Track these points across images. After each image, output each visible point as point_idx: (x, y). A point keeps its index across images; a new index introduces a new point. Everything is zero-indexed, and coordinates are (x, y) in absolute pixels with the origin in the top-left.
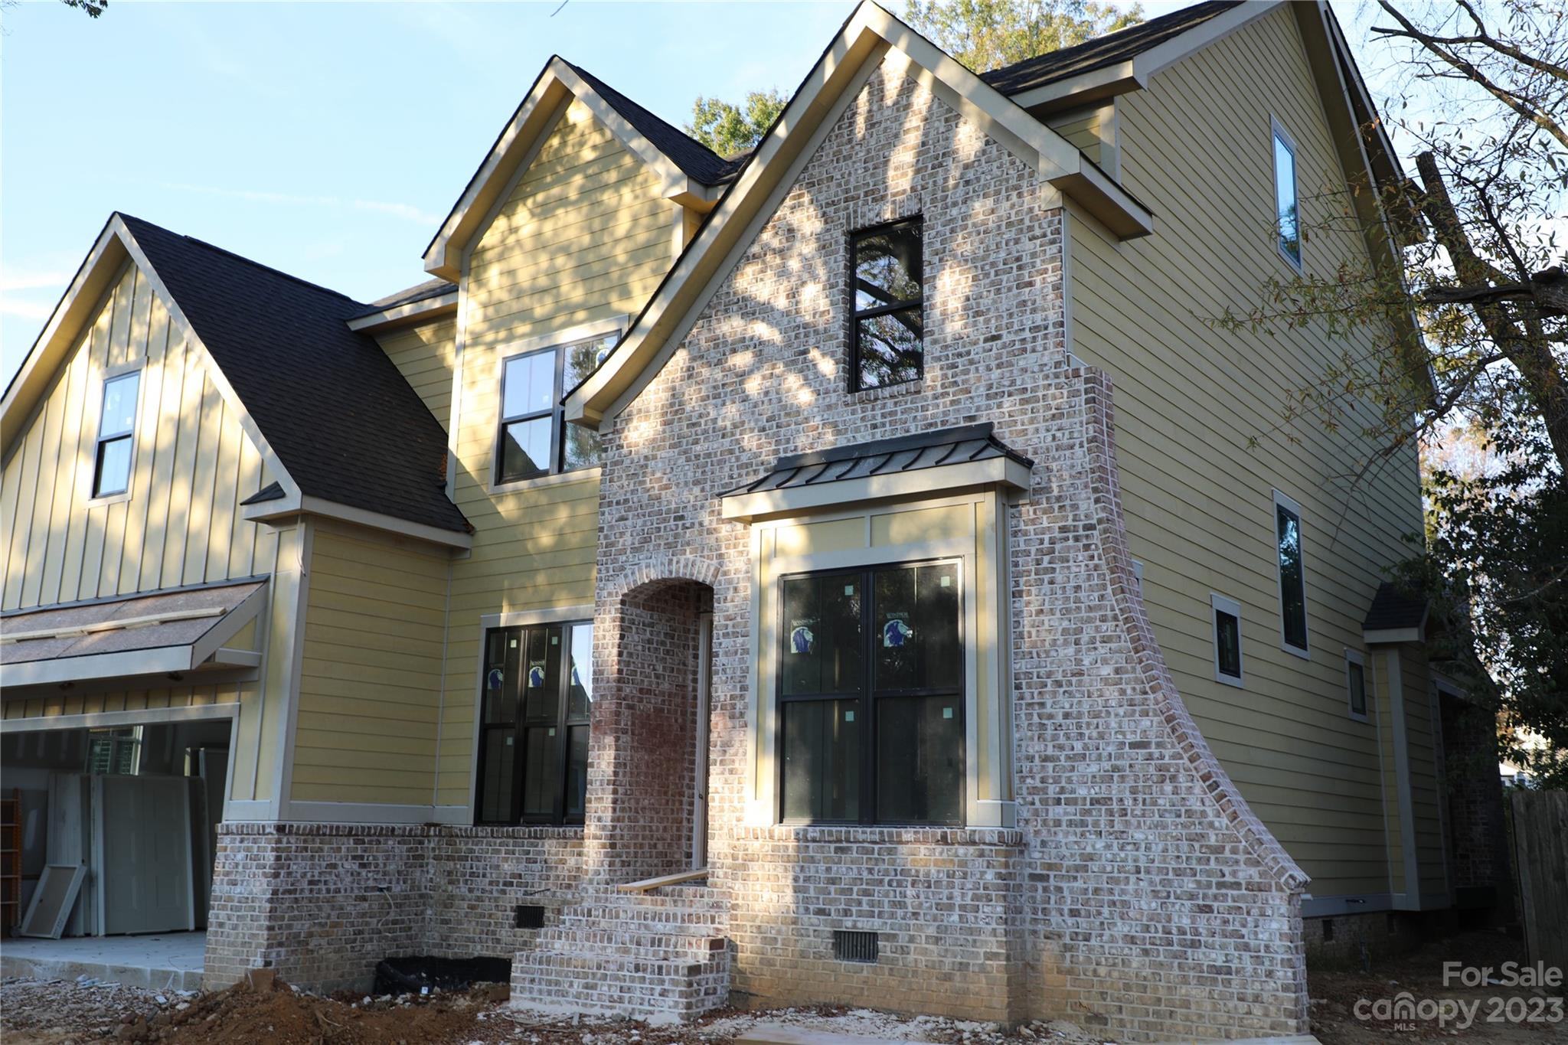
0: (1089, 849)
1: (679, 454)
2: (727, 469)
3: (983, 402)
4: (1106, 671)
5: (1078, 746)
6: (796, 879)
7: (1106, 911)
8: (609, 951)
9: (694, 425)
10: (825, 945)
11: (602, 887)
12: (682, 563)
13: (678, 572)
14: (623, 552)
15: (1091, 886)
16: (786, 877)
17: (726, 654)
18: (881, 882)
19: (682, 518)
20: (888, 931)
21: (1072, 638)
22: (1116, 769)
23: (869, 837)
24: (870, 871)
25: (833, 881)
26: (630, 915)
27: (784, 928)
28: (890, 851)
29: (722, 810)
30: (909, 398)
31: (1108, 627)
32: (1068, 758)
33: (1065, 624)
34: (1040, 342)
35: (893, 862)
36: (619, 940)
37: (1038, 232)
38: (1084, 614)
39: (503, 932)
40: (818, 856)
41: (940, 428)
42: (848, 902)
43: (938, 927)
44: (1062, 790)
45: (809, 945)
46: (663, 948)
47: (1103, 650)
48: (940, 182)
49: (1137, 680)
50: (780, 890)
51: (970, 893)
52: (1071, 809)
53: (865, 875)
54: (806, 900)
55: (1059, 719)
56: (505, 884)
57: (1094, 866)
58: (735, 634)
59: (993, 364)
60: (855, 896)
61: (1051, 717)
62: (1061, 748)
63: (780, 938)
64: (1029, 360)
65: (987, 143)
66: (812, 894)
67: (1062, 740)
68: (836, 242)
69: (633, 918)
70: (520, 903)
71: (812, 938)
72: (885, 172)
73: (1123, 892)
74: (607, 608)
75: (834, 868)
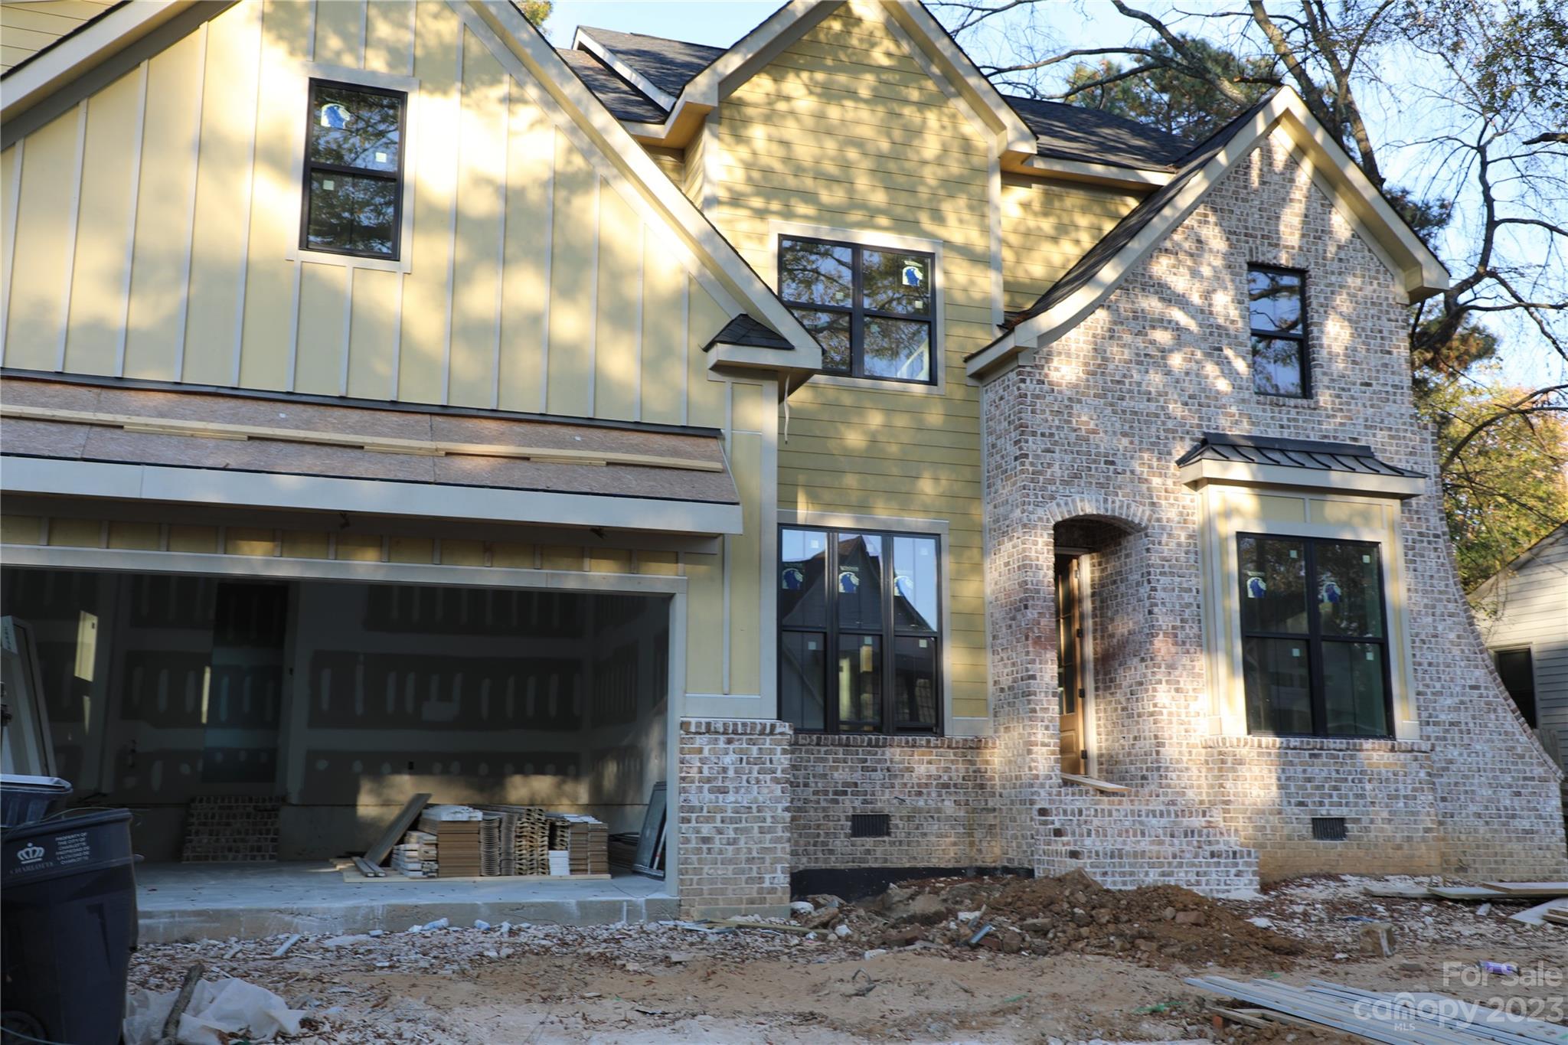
0: (1450, 757)
1: (1105, 405)
2: (1153, 429)
3: (1362, 430)
4: (1452, 636)
5: (1438, 685)
6: (1279, 779)
7: (1462, 797)
8: (1143, 844)
9: (1118, 382)
10: (1306, 829)
11: (1055, 791)
12: (1118, 504)
13: (1113, 510)
14: (1052, 482)
15: (1452, 781)
16: (1270, 778)
17: (1164, 590)
18: (1346, 780)
19: (1113, 463)
20: (1354, 816)
21: (1430, 611)
22: (1462, 702)
23: (1338, 746)
24: (1338, 772)
25: (1309, 780)
26: (1123, 813)
27: (1271, 818)
28: (1352, 757)
29: (1170, 722)
30: (1308, 411)
31: (1451, 606)
32: (1433, 694)
33: (1426, 601)
34: (1398, 397)
35: (1353, 765)
36: (1153, 834)
37: (1392, 317)
38: (1436, 595)
39: (838, 842)
40: (1296, 760)
41: (1332, 441)
42: (1322, 796)
43: (1390, 812)
44: (1430, 716)
45: (1294, 830)
46: (1196, 838)
47: (1449, 621)
48: (1321, 252)
49: (1471, 644)
50: (1267, 787)
51: (1410, 787)
52: (1436, 728)
53: (1334, 775)
54: (1288, 795)
55: (1426, 667)
56: (836, 793)
57: (1453, 767)
58: (1172, 574)
59: (1368, 403)
60: (1327, 791)
61: (1420, 664)
62: (1427, 686)
63: (1268, 826)
64: (1390, 407)
65: (1353, 236)
66: (1293, 790)
67: (1428, 681)
68: (1241, 267)
69: (1126, 816)
70: (858, 812)
71: (1295, 825)
72: (1277, 225)
73: (1472, 784)
74: (1039, 531)
75: (1309, 769)
